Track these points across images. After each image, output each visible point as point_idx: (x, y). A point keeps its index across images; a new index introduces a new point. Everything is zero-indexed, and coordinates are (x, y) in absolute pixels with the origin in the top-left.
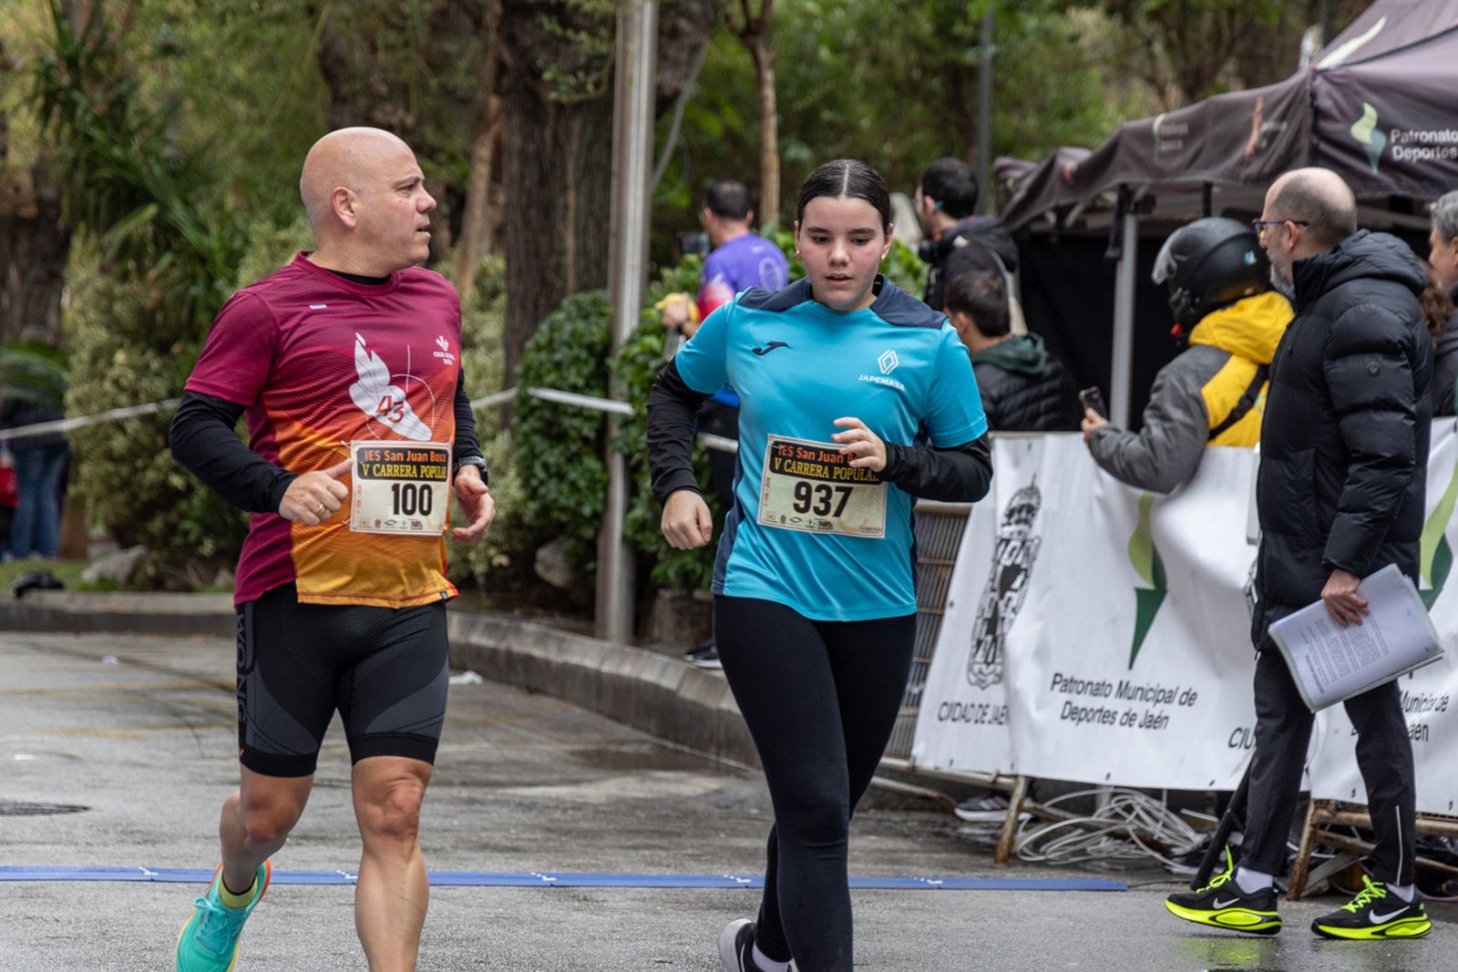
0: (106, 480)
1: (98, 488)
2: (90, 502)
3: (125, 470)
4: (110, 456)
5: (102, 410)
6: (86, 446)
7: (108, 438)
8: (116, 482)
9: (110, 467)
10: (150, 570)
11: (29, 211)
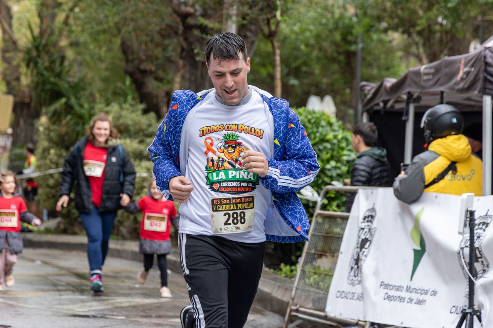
0: (47, 195)
1: (44, 197)
2: (41, 202)
3: (53, 191)
4: (48, 186)
5: (46, 170)
6: (40, 182)
7: (47, 180)
8: (50, 195)
9: (48, 190)
10: (62, 226)
11: (27, 100)
